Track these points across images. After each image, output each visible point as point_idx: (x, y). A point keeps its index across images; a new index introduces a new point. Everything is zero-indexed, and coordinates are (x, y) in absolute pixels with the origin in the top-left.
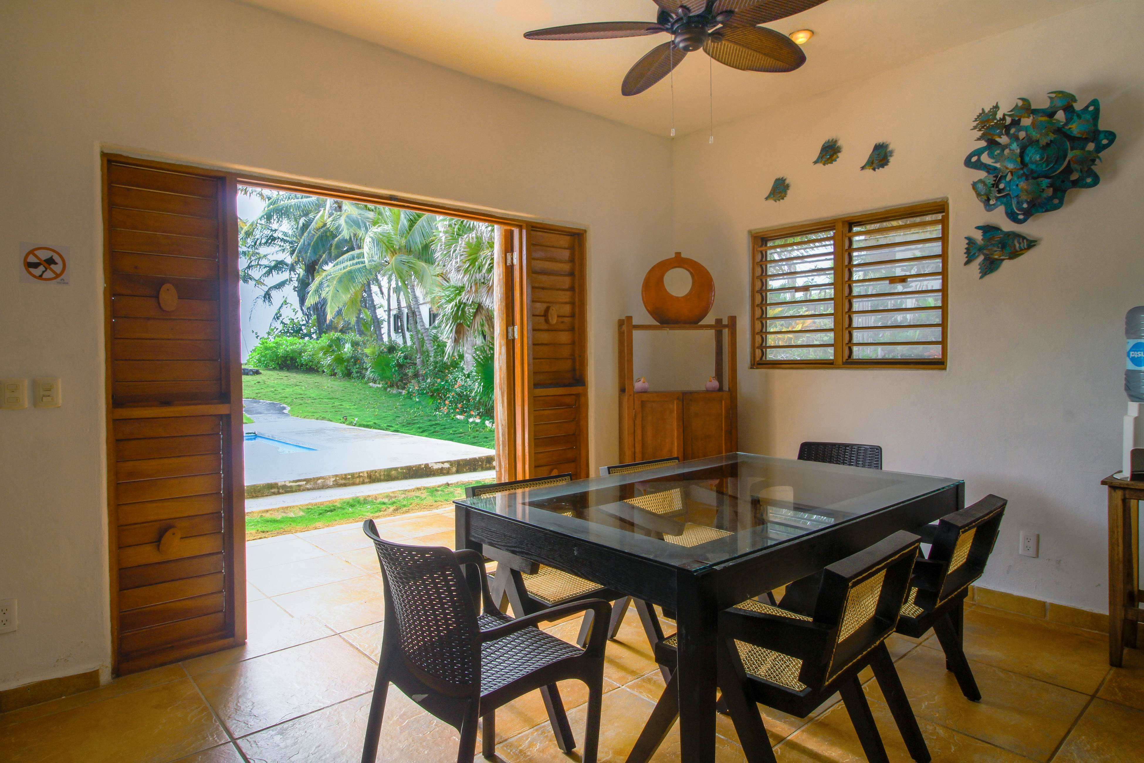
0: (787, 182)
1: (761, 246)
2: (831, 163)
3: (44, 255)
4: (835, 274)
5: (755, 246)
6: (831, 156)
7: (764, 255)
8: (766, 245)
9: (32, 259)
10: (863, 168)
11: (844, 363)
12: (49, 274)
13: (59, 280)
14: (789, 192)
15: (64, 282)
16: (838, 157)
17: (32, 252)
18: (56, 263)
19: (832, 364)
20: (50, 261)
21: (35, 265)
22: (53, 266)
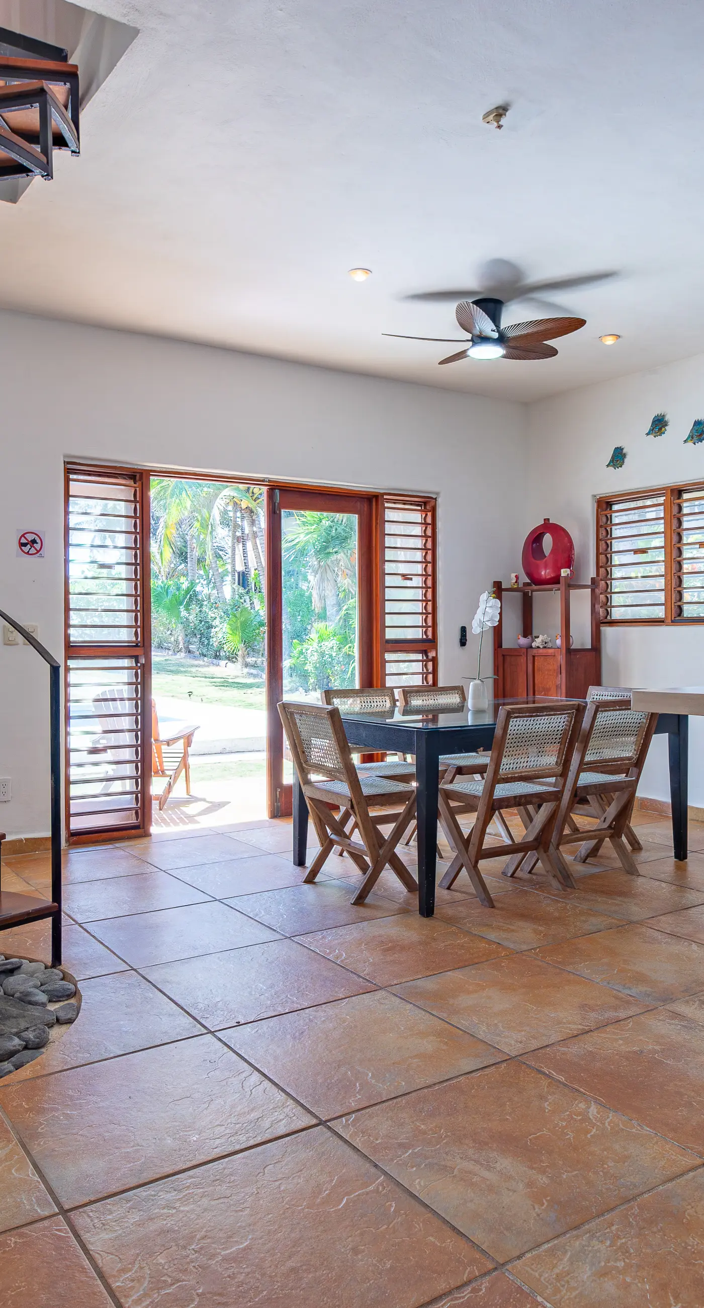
0: (624, 451)
1: (606, 510)
2: (660, 435)
3: (30, 537)
4: (665, 537)
5: (599, 510)
6: (660, 429)
7: (609, 519)
8: (611, 509)
9: (23, 541)
10: (685, 441)
11: (672, 622)
12: (33, 551)
13: (38, 555)
14: (626, 460)
15: (41, 556)
16: (666, 430)
17: (23, 536)
18: (37, 543)
19: (663, 622)
20: (34, 542)
21: (25, 545)
22: (35, 545)
